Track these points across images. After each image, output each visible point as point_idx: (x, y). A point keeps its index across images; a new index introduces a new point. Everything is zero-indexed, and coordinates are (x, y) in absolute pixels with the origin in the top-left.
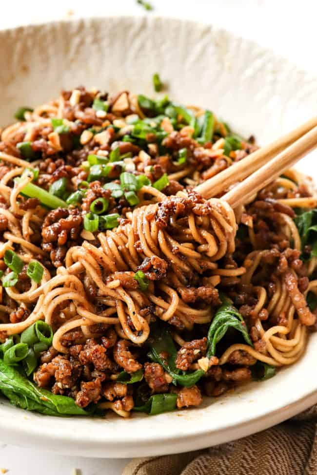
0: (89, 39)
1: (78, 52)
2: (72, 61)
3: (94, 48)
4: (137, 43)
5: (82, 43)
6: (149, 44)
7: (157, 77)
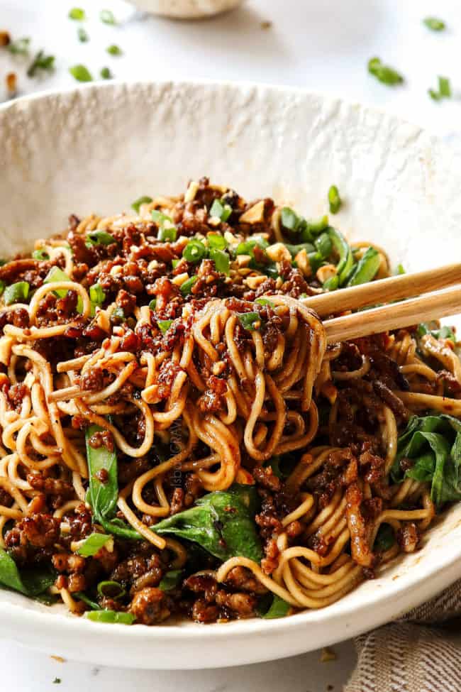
0: (259, 119)
1: (240, 134)
2: (231, 145)
3: (263, 133)
4: (321, 138)
5: (248, 122)
6: (335, 144)
7: (335, 190)
